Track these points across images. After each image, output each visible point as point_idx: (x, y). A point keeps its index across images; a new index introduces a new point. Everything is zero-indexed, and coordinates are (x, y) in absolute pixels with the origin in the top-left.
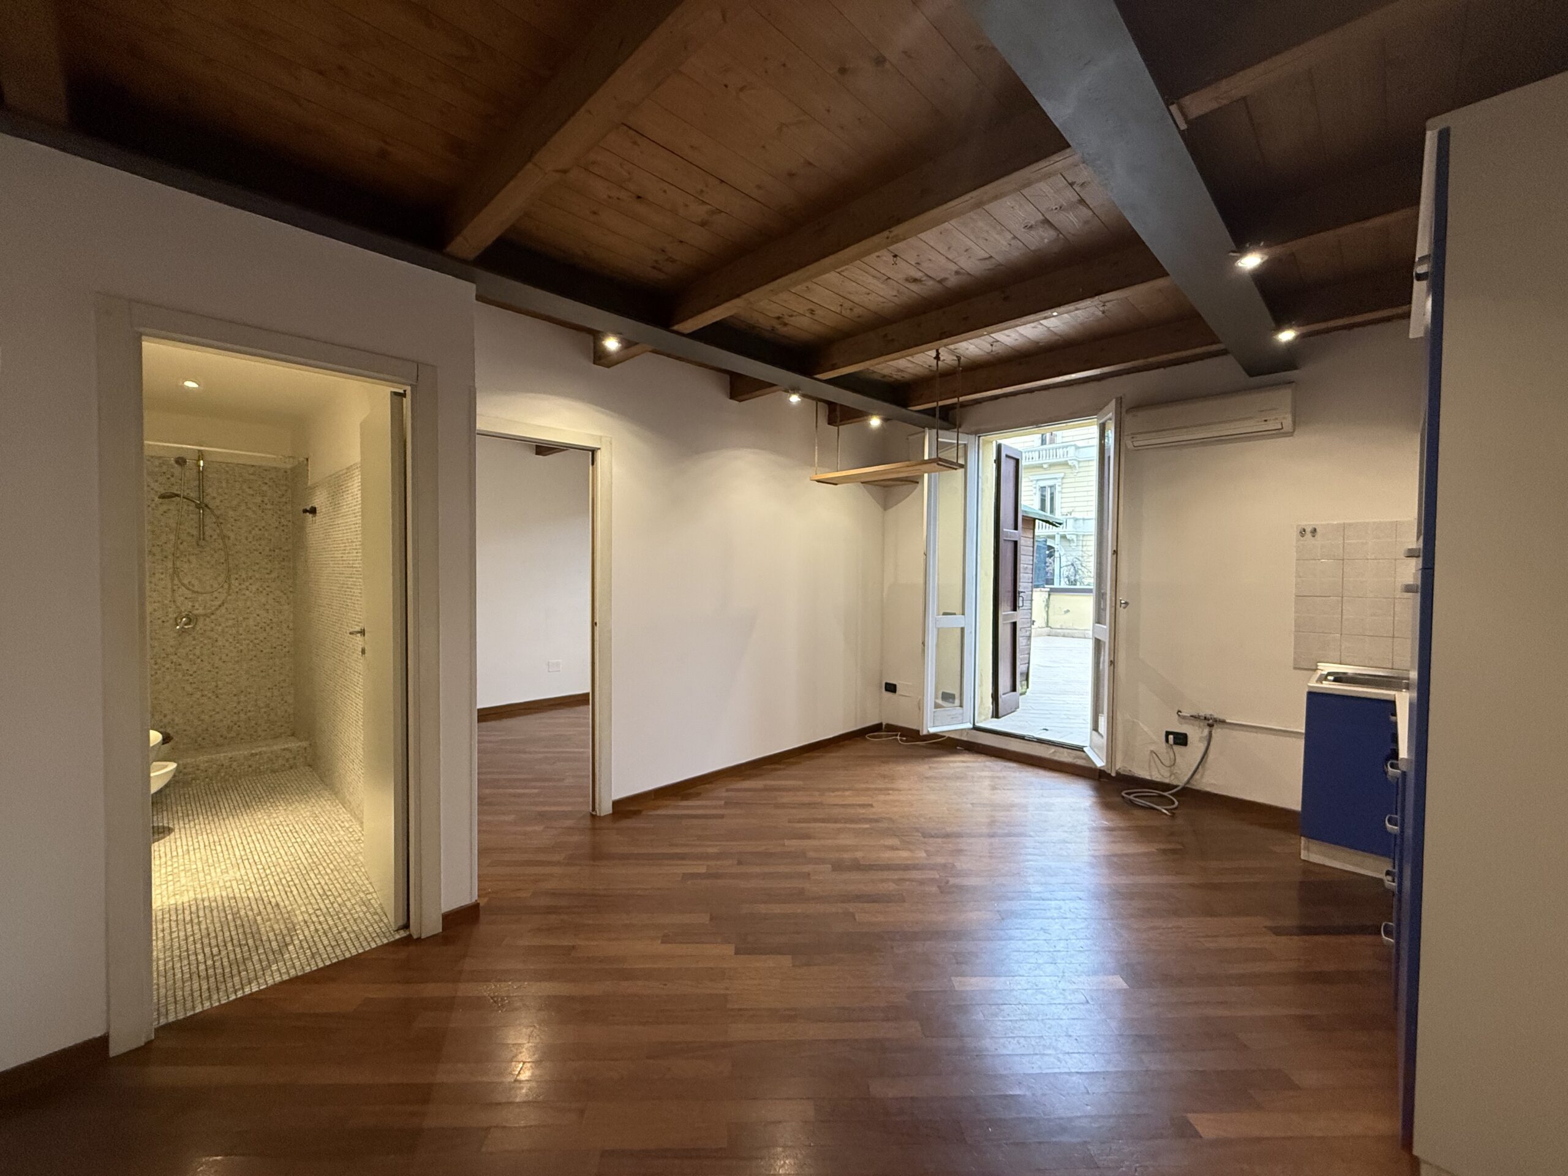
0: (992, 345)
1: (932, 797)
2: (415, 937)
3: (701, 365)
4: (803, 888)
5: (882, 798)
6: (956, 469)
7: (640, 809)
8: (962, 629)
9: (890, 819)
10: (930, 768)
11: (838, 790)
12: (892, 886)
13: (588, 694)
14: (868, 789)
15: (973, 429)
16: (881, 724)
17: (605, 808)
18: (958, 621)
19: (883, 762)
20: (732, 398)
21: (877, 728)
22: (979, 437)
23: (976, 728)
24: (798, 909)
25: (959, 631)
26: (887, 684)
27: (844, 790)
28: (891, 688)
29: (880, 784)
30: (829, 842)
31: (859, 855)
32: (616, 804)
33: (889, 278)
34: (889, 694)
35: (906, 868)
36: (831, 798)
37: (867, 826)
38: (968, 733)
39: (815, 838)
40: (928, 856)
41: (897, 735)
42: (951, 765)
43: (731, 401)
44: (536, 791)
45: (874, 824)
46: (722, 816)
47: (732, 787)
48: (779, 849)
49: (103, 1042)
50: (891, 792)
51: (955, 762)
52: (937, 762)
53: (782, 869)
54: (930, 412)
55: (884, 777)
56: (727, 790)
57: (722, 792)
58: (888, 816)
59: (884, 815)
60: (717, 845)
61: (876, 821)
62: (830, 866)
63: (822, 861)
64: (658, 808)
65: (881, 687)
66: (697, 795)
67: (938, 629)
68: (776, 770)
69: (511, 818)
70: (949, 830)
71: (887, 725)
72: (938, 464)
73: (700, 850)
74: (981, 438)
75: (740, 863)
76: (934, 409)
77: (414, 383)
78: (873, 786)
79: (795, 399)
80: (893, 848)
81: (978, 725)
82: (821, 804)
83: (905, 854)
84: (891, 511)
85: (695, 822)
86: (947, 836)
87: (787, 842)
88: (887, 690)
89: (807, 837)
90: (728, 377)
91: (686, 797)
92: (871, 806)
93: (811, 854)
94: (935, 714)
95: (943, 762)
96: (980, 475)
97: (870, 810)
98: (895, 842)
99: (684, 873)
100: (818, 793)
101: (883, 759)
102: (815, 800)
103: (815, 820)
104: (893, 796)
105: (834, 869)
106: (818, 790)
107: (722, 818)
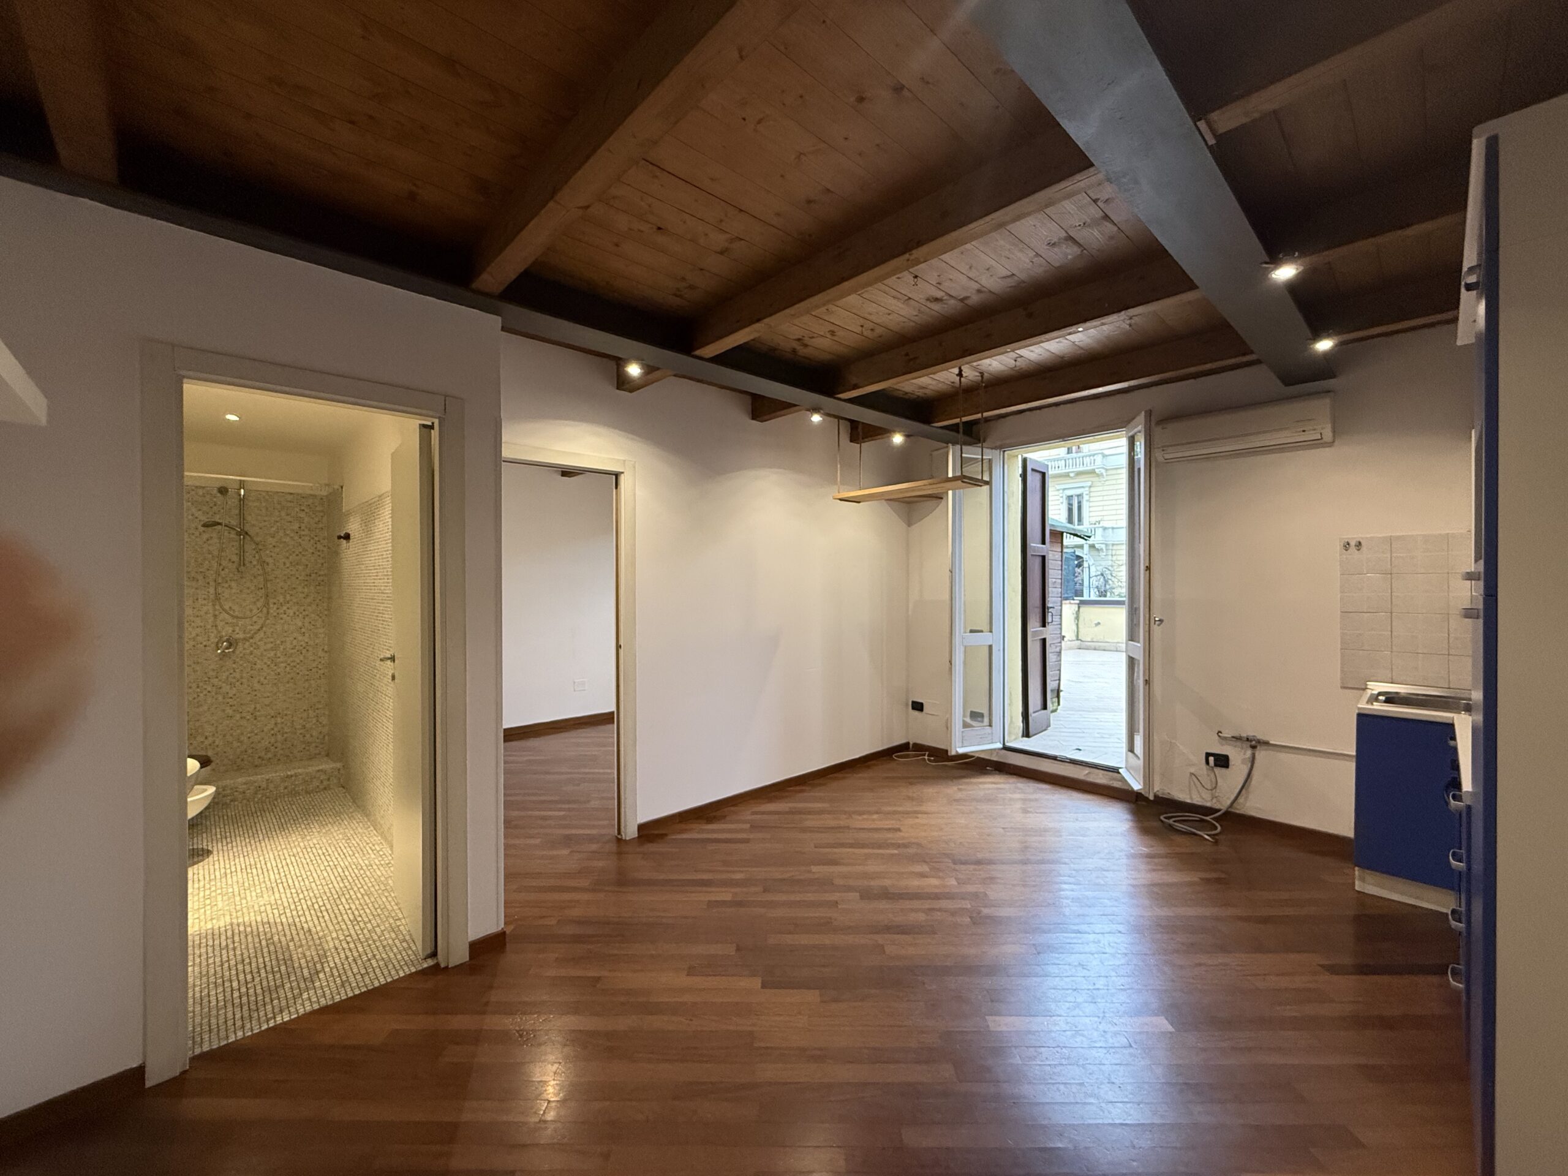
0: (1016, 361)
1: (963, 821)
2: (443, 965)
3: (722, 387)
4: (830, 918)
5: (910, 821)
6: (981, 486)
7: (664, 832)
8: (990, 647)
9: (919, 845)
10: (960, 790)
11: (864, 813)
12: (922, 917)
13: (613, 713)
14: (895, 813)
15: (998, 443)
16: (908, 743)
17: (631, 831)
18: (985, 639)
19: (911, 784)
20: (753, 419)
21: (905, 747)
22: (1004, 451)
23: (1006, 748)
24: (827, 940)
25: (987, 648)
26: (913, 702)
27: (870, 813)
28: (918, 707)
29: (908, 806)
30: (859, 869)
31: (887, 882)
32: (642, 827)
33: (910, 298)
34: (916, 713)
35: (937, 897)
36: (858, 822)
37: (896, 852)
38: (997, 753)
39: (842, 865)
40: (959, 883)
41: (924, 755)
42: (981, 786)
43: (754, 422)
44: (562, 813)
45: (902, 850)
46: (747, 841)
47: (757, 810)
48: (806, 876)
49: (139, 1072)
50: (920, 815)
51: (986, 783)
52: (967, 783)
53: (810, 897)
54: (954, 428)
55: (912, 799)
56: (754, 813)
57: (748, 814)
58: (916, 841)
59: (913, 840)
60: (742, 872)
61: (905, 846)
62: (858, 894)
63: (849, 889)
64: (683, 831)
65: (907, 705)
66: (723, 818)
67: (965, 647)
68: (802, 791)
69: (537, 841)
70: (980, 856)
71: (915, 745)
72: (963, 482)
73: (724, 876)
74: (1006, 453)
75: (766, 891)
76: (957, 425)
77: (442, 416)
78: (900, 809)
79: (816, 418)
80: (922, 875)
81: (1008, 744)
82: (848, 827)
83: (934, 882)
84: (916, 527)
85: (718, 846)
86: (979, 862)
87: (814, 869)
88: (913, 708)
89: (834, 863)
90: (748, 399)
91: (710, 820)
92: (899, 830)
93: (839, 882)
94: (964, 734)
95: (975, 783)
96: (1005, 490)
97: (899, 834)
98: (925, 868)
99: (709, 901)
100: (845, 816)
101: (911, 780)
102: (842, 823)
103: (842, 845)
104: (922, 820)
105: (862, 898)
106: (845, 813)
107: (748, 842)
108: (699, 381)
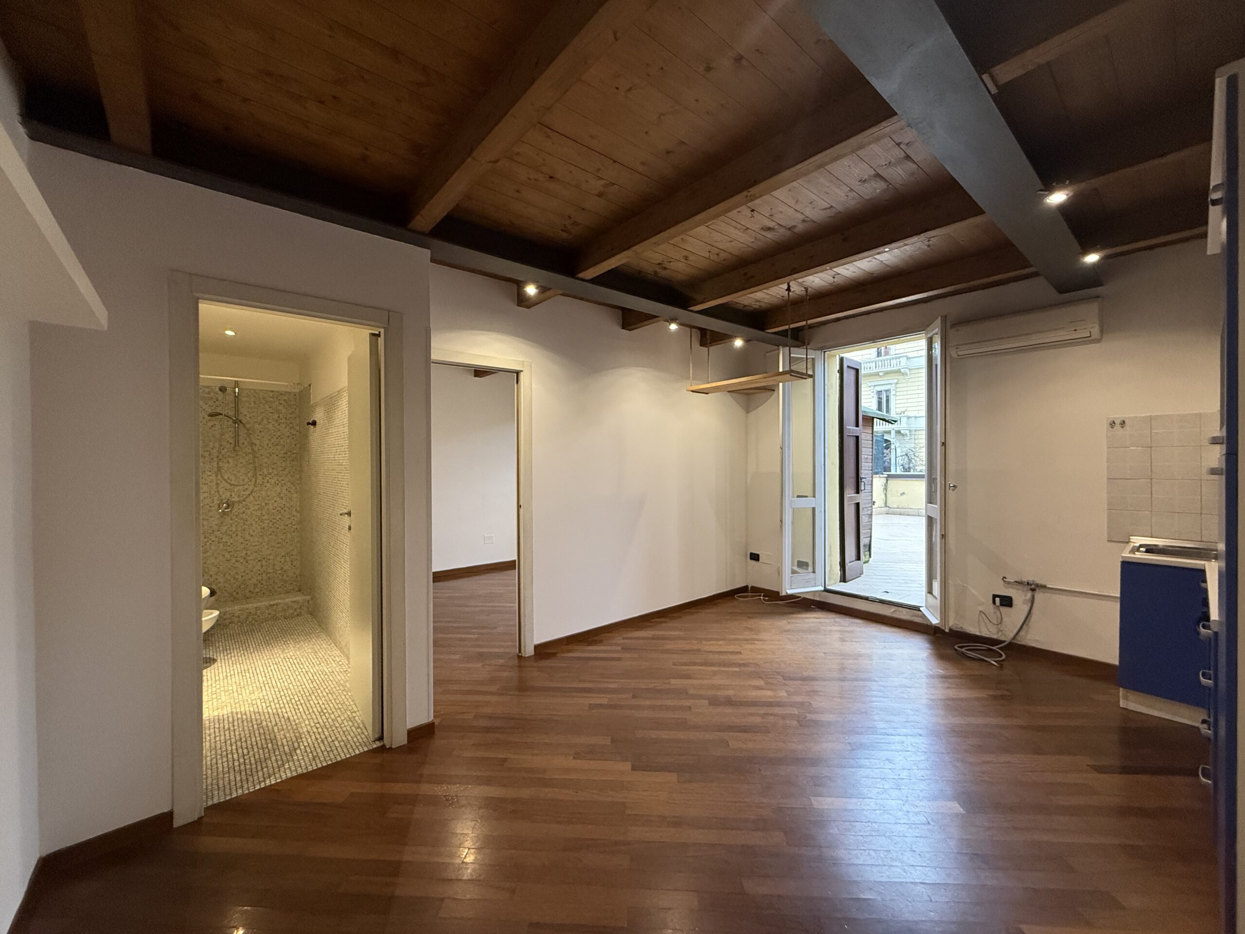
0: (834, 277)
1: (789, 646)
2: (387, 747)
3: (600, 304)
4: (685, 719)
5: (749, 646)
6: (806, 379)
7: (555, 651)
8: (814, 509)
9: (756, 665)
10: (789, 623)
11: (712, 639)
12: (758, 720)
13: (515, 561)
14: (737, 639)
15: (820, 346)
16: (747, 587)
17: (529, 651)
18: (809, 503)
19: (749, 618)
20: (623, 328)
21: (744, 589)
22: (825, 352)
23: (826, 590)
24: (682, 735)
25: (811, 510)
26: (751, 554)
27: (717, 640)
28: (755, 557)
29: (747, 635)
30: (705, 682)
31: (731, 693)
32: (537, 647)
33: (748, 228)
34: (754, 562)
35: (770, 704)
36: (707, 646)
37: (737, 669)
38: (819, 594)
39: (694, 679)
40: (788, 695)
41: (760, 596)
42: (806, 620)
43: (624, 331)
44: (476, 636)
45: (743, 668)
46: (619, 659)
47: (630, 635)
48: (667, 686)
49: (169, 816)
50: (756, 642)
51: (810, 618)
52: (796, 618)
53: (669, 703)
54: (784, 333)
55: (751, 630)
56: (624, 638)
57: (619, 639)
58: (754, 662)
59: (751, 661)
60: (616, 682)
61: (744, 665)
62: (707, 701)
63: (700, 697)
64: (569, 651)
65: (747, 555)
66: (600, 642)
67: (794, 509)
68: (662, 622)
69: (457, 657)
70: (805, 674)
71: (753, 587)
72: (791, 375)
73: (601, 685)
74: (826, 353)
75: (634, 697)
76: (787, 330)
77: (386, 326)
78: (741, 637)
79: (673, 327)
80: (759, 688)
81: (828, 587)
82: (699, 650)
83: (769, 693)
84: (752, 414)
85: (597, 663)
86: (804, 679)
87: (673, 681)
88: (751, 559)
89: (689, 677)
90: (620, 312)
91: (590, 643)
92: (740, 653)
93: (691, 691)
94: (792, 579)
95: (799, 618)
96: (826, 383)
97: (739, 656)
98: (761, 683)
99: (590, 704)
100: (696, 642)
101: (751, 615)
102: (695, 647)
103: (695, 664)
104: (759, 645)
105: (710, 704)
106: (697, 639)
107: (620, 660)
108: (582, 299)
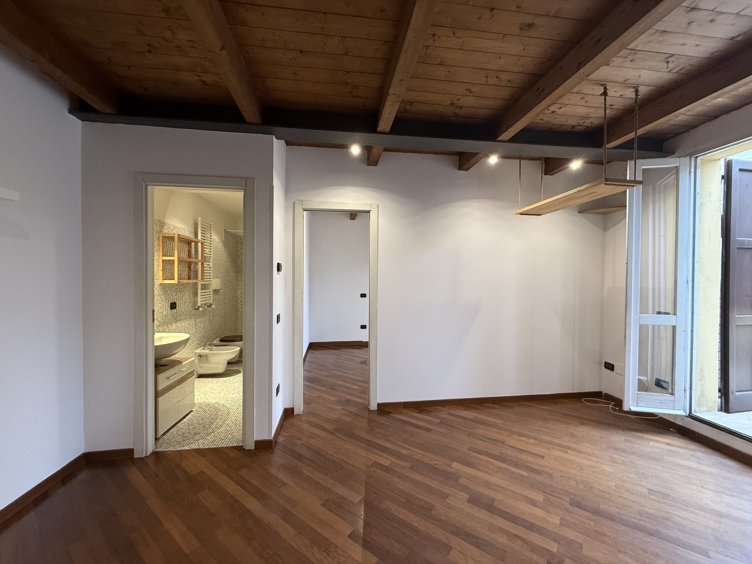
1: (608, 469)
2: (244, 448)
4: (434, 506)
5: (557, 453)
6: (633, 186)
8: (674, 327)
9: (551, 476)
10: (626, 440)
11: (525, 436)
12: (502, 540)
14: (550, 443)
15: (689, 151)
16: (600, 393)
17: (373, 406)
18: (670, 320)
19: (582, 424)
20: (460, 169)
21: (598, 395)
22: (697, 157)
23: (691, 416)
24: (415, 520)
25: (670, 330)
26: (605, 362)
27: (529, 437)
28: (610, 367)
29: (565, 441)
30: (485, 476)
31: (499, 496)
32: (379, 405)
34: (608, 371)
35: (531, 527)
36: (514, 441)
37: (525, 474)
38: (682, 419)
39: (478, 469)
40: (561, 524)
41: (610, 404)
42: (651, 443)
43: (459, 171)
45: (532, 475)
46: (429, 430)
47: (453, 412)
48: (446, 468)
49: (131, 451)
50: (569, 451)
51: (659, 442)
52: (639, 438)
53: (434, 484)
55: (573, 435)
56: (450, 414)
57: (444, 413)
58: (551, 471)
59: (547, 470)
60: (409, 449)
61: (537, 472)
62: (469, 496)
63: (465, 489)
64: (401, 413)
65: (600, 364)
66: (428, 412)
67: (641, 326)
68: (492, 408)
70: (603, 507)
71: (606, 394)
72: (606, 184)
73: (396, 448)
74: (699, 159)
75: (411, 468)
77: (245, 188)
78: (556, 441)
79: (493, 160)
80: (533, 503)
81: (694, 413)
82: (503, 443)
83: (539, 513)
84: (610, 232)
85: (412, 429)
86: (597, 512)
87: (455, 465)
88: (606, 367)
89: (471, 465)
90: (457, 157)
91: (420, 412)
92: (543, 457)
93: (463, 481)
94: (639, 396)
95: (643, 438)
96: (698, 190)
97: (539, 461)
98: (539, 497)
99: (375, 461)
100: (507, 433)
101: (584, 421)
102: (501, 438)
103: (488, 455)
104: (571, 456)
105: (469, 501)
106: (509, 431)
107: (429, 432)
